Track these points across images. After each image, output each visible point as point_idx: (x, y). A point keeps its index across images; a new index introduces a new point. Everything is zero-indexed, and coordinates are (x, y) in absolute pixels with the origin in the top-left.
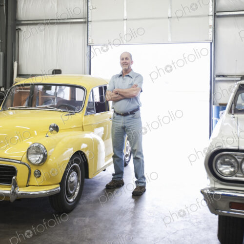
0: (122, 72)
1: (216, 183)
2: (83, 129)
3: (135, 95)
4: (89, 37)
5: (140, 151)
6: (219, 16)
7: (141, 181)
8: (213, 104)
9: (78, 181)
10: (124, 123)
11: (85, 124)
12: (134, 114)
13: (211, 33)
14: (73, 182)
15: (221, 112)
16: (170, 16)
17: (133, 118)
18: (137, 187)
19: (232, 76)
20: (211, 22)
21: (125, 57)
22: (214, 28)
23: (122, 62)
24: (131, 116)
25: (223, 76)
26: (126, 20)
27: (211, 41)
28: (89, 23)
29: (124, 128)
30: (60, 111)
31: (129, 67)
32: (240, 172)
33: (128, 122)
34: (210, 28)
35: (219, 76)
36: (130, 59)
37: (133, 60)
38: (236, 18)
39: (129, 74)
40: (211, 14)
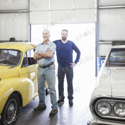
0: (44, 41)
1: (97, 119)
2: (19, 76)
3: (49, 56)
4: (30, 20)
5: (54, 88)
6: (100, 9)
7: (55, 106)
8: (98, 57)
9: (15, 110)
10: (44, 72)
11: (21, 73)
12: (50, 67)
13: (96, 18)
14: (11, 110)
15: (102, 61)
16: (74, 9)
17: (49, 69)
18: (52, 110)
19: (107, 41)
20: (96, 12)
21: (45, 33)
22: (98, 15)
23: (44, 35)
24: (48, 68)
25: (103, 41)
26: (50, 10)
27: (96, 22)
28: (30, 12)
29: (44, 75)
30: (6, 66)
31: (48, 38)
32: (113, 113)
33: (46, 72)
34: (96, 15)
35: (101, 41)
36: (48, 34)
37: (50, 34)
38: (109, 10)
39: (48, 43)
40: (96, 8)
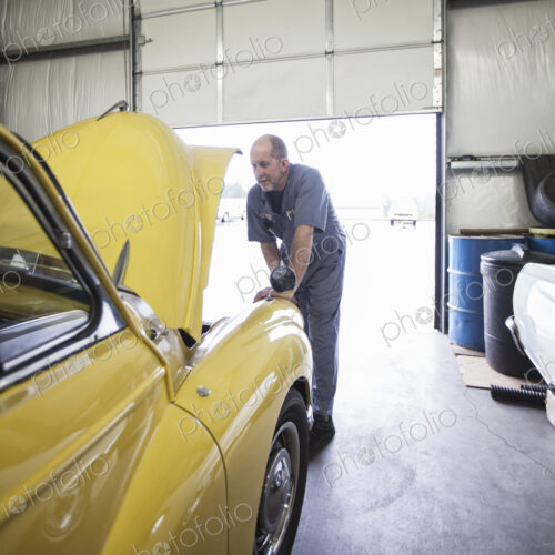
27: (440, 110)
34: (437, 75)
40: (439, 39)
